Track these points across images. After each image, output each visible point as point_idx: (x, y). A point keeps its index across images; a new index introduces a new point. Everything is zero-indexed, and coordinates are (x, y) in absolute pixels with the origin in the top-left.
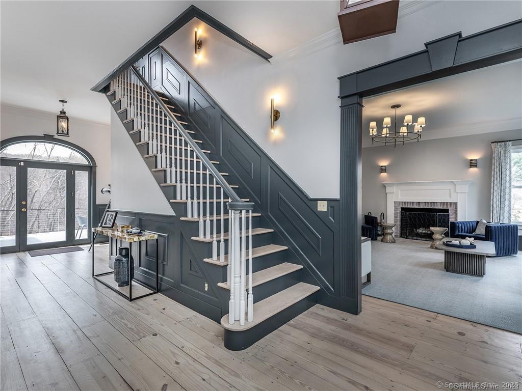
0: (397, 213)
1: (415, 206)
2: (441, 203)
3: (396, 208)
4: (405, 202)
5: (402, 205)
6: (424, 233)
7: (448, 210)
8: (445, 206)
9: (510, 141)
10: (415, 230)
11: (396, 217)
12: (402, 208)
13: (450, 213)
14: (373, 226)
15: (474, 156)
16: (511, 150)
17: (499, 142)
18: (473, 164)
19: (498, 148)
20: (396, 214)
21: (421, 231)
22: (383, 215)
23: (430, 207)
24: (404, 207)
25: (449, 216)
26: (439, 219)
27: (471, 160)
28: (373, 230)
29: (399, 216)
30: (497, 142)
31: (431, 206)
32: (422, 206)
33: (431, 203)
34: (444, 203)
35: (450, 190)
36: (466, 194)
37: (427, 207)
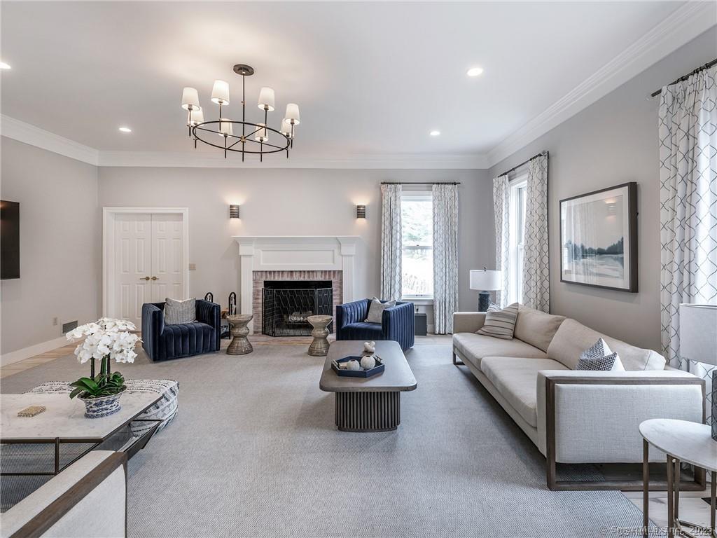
0: (258, 291)
1: (286, 278)
2: (322, 271)
3: (255, 282)
4: (270, 272)
5: (267, 277)
6: (300, 321)
7: (331, 282)
8: (327, 277)
9: (400, 183)
10: (285, 316)
11: (255, 299)
12: (265, 282)
13: (334, 287)
14: (212, 323)
15: (363, 200)
16: (402, 198)
17: (390, 184)
18: (360, 213)
19: (388, 192)
20: (255, 293)
21: (295, 318)
22: (233, 298)
23: (307, 279)
24: (268, 280)
25: (332, 292)
26: (320, 298)
27: (358, 207)
28: (212, 330)
29: (260, 297)
30: (388, 183)
31: (309, 277)
32: (296, 278)
33: (308, 272)
34: (326, 271)
35: (333, 251)
36: (353, 258)
37: (303, 280)
